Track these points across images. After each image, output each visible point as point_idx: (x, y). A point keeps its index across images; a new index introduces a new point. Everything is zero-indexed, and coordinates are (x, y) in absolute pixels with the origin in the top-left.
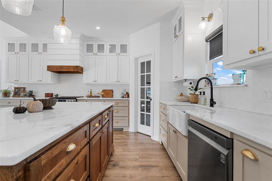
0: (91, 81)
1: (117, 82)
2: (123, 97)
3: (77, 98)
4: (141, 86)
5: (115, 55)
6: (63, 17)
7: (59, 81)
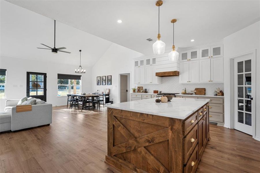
0: (185, 81)
1: (209, 81)
2: (216, 95)
3: (175, 95)
4: (238, 85)
5: (208, 59)
6: (174, 46)
7: (162, 82)
